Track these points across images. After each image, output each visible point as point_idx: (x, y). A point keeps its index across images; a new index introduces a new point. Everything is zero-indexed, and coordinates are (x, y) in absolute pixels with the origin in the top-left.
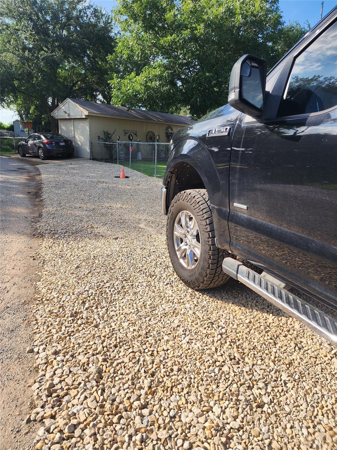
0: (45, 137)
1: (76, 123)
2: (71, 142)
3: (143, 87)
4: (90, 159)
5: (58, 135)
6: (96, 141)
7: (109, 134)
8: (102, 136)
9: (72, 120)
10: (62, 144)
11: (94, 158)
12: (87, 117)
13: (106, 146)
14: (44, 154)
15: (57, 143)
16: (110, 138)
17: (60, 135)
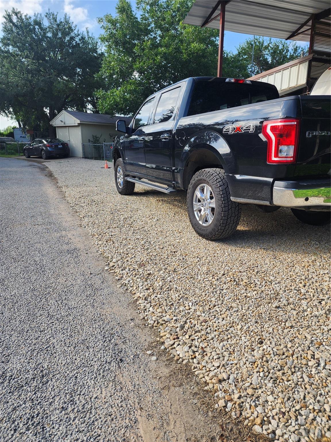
0: (47, 141)
1: (70, 129)
2: (67, 144)
3: (122, 99)
4: (83, 158)
5: (56, 140)
6: (87, 144)
7: (97, 137)
8: (92, 139)
9: (67, 127)
10: (60, 146)
11: (86, 157)
12: (79, 125)
13: (95, 147)
14: (46, 155)
15: (56, 146)
16: (98, 141)
17: (58, 139)
